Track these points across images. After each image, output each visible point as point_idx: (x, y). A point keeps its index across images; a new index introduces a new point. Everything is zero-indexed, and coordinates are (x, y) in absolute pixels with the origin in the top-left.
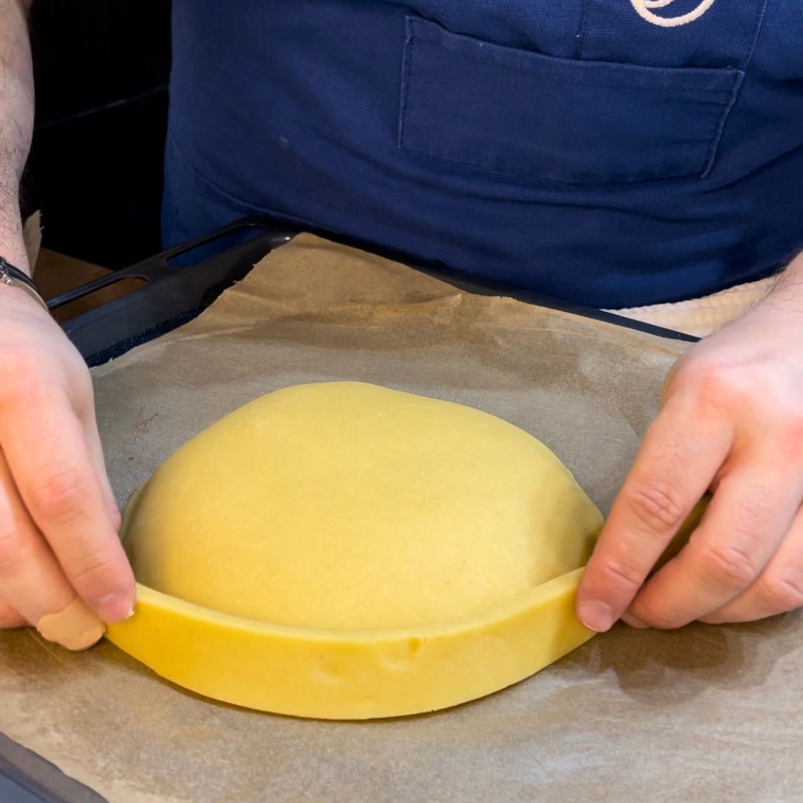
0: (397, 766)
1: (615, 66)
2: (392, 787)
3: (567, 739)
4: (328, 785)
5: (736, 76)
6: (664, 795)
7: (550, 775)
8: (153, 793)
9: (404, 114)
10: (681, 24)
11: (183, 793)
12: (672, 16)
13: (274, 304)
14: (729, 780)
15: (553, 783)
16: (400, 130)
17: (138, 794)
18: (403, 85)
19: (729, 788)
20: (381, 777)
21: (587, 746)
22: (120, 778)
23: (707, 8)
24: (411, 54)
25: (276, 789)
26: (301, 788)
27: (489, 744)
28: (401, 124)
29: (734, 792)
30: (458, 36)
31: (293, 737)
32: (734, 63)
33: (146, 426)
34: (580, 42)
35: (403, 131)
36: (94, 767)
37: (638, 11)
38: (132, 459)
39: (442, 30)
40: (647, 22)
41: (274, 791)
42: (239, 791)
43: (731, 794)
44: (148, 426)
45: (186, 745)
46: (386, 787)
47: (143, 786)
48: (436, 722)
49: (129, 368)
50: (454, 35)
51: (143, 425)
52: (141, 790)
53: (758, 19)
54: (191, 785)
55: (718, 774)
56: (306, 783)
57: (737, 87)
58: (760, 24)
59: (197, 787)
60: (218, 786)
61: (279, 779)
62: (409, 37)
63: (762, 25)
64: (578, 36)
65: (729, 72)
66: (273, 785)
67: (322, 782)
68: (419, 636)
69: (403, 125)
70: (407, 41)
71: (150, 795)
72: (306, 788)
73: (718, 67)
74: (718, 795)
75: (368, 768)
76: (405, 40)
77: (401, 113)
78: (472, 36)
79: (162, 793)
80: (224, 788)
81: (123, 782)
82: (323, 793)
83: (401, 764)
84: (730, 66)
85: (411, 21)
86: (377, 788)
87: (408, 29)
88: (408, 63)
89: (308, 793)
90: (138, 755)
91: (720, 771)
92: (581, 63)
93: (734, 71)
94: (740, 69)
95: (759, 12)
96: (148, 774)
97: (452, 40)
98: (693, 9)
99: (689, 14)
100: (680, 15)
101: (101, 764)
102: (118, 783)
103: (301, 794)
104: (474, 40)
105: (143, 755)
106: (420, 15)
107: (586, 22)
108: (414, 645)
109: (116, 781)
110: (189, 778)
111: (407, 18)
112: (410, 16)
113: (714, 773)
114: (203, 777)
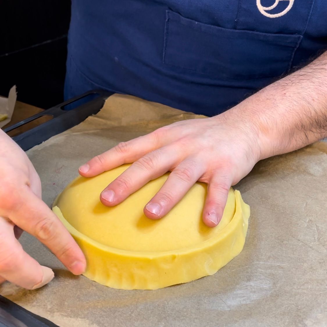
0: (168, 304)
1: (250, 32)
2: (166, 312)
3: (235, 292)
4: (141, 311)
5: (299, 37)
6: (274, 314)
7: (229, 307)
8: (71, 317)
9: (165, 49)
10: (278, 17)
11: (83, 316)
12: (274, 13)
13: (109, 122)
14: (300, 307)
15: (230, 310)
16: (164, 56)
17: (65, 318)
18: (165, 38)
19: (300, 310)
20: (162, 308)
21: (243, 295)
22: (57, 312)
23: (288, 11)
24: (168, 26)
25: (120, 313)
26: (130, 313)
27: (204, 295)
28: (164, 53)
29: (302, 311)
30: (187, 19)
31: (126, 295)
32: (299, 32)
33: (59, 171)
34: (236, 22)
35: (165, 56)
36: (47, 308)
37: (260, 11)
38: (54, 184)
39: (181, 16)
40: (264, 16)
41: (119, 314)
42: (105, 314)
43: (300, 312)
44: (60, 171)
45: (83, 299)
46: (164, 312)
47: (67, 314)
48: (183, 287)
49: (51, 146)
50: (186, 19)
51: (58, 170)
52: (66, 316)
53: (308, 16)
54: (86, 312)
55: (295, 305)
56: (132, 311)
57: (299, 42)
58: (309, 18)
59: (88, 313)
60: (96, 312)
61: (121, 310)
62: (167, 19)
63: (310, 18)
64: (236, 20)
65: (296, 36)
66: (119, 311)
67: (138, 310)
68: (176, 254)
69: (165, 54)
70: (167, 20)
71: (70, 318)
72: (132, 313)
73: (292, 34)
74: (295, 313)
75: (157, 305)
76: (165, 20)
77: (164, 49)
78: (193, 19)
79: (74, 317)
80: (99, 312)
81: (58, 314)
82: (139, 314)
83: (169, 303)
84: (297, 34)
85: (168, 12)
86: (160, 312)
87: (167, 16)
88: (167, 29)
89: (133, 315)
90: (64, 303)
91: (296, 303)
92: (237, 31)
93: (298, 36)
94: (301, 35)
95: (309, 13)
96: (68, 310)
97: (184, 20)
98: (282, 11)
99: (281, 13)
100: (277, 13)
101: (49, 307)
102: (56, 314)
103: (130, 315)
104: (193, 21)
105: (66, 303)
106: (172, 10)
107: (239, 15)
108: (174, 257)
109: (55, 313)
110: (85, 310)
111: (167, 11)
112: (168, 10)
113: (294, 304)
114: (90, 309)
